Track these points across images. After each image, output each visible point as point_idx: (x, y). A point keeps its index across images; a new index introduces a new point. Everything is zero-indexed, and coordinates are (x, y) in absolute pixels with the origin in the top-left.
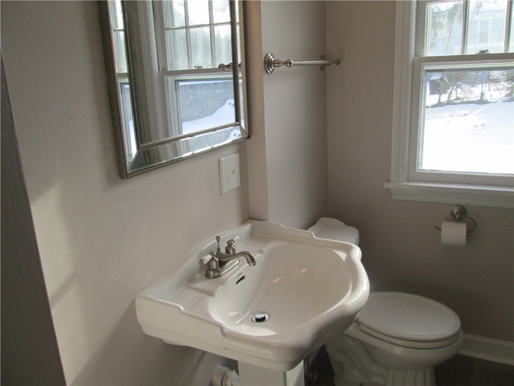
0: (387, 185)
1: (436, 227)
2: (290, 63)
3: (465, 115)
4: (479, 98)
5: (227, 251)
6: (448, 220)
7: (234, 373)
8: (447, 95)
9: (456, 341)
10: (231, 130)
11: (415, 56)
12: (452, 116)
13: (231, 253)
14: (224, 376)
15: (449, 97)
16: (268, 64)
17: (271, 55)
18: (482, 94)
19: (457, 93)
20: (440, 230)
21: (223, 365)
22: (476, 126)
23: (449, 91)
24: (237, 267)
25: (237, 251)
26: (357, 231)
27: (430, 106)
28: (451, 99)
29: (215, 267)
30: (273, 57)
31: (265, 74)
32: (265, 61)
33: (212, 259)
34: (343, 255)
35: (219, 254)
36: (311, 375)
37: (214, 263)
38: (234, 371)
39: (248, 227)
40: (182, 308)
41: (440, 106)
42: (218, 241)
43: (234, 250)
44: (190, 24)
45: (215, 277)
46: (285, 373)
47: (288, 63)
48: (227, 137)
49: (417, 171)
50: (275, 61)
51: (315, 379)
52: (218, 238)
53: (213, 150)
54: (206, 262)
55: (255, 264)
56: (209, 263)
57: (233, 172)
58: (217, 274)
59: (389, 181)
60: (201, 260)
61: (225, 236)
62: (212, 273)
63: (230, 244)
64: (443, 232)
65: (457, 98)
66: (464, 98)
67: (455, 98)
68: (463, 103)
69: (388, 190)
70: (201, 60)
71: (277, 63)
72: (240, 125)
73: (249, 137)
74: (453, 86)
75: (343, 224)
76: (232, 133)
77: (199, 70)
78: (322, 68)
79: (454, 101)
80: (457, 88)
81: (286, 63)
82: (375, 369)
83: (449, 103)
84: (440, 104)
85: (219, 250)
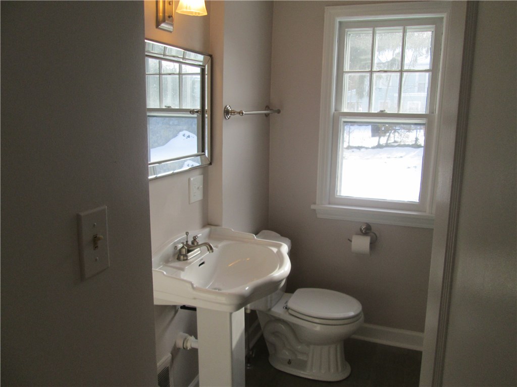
0: (313, 207)
1: (349, 240)
2: (243, 113)
3: (401, 157)
4: (414, 143)
5: (193, 243)
6: (357, 234)
7: (193, 338)
8: (386, 138)
9: (358, 320)
10: (185, 161)
11: (336, 110)
12: (389, 158)
13: (196, 244)
14: (186, 339)
15: (388, 140)
16: (227, 112)
17: (229, 106)
18: (417, 139)
19: (394, 137)
20: (351, 241)
21: (184, 332)
22: (409, 168)
23: (388, 134)
24: (199, 255)
25: (200, 243)
26: (290, 241)
27: (370, 147)
28: (389, 142)
29: (184, 253)
30: (230, 108)
31: (224, 120)
32: (224, 110)
33: (183, 247)
34: (275, 250)
35: (187, 245)
36: (251, 353)
37: (184, 250)
38: (193, 336)
39: (207, 230)
40: (165, 273)
41: (380, 148)
42: (187, 235)
43: (197, 243)
44: (163, 72)
45: (184, 260)
46: (231, 314)
47: (241, 113)
48: (182, 167)
49: (336, 197)
50: (232, 111)
51: (253, 355)
52: (187, 233)
53: (173, 174)
54: (178, 249)
55: (213, 252)
56: (180, 250)
57: (198, 188)
58: (185, 258)
59: (315, 203)
60: (176, 247)
61: (192, 234)
62: (182, 257)
63: (195, 239)
64: (353, 243)
65: (395, 142)
66: (401, 142)
67: (393, 141)
68: (399, 146)
69: (314, 210)
70: (170, 101)
71: (233, 112)
72: (204, 154)
73: (211, 164)
74: (391, 130)
75: (279, 235)
76: (186, 163)
77: (169, 109)
78: (267, 115)
79: (392, 144)
80: (395, 132)
81: (239, 113)
82: (299, 347)
83: (387, 145)
84: (379, 146)
85: (187, 242)
